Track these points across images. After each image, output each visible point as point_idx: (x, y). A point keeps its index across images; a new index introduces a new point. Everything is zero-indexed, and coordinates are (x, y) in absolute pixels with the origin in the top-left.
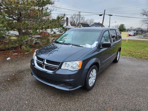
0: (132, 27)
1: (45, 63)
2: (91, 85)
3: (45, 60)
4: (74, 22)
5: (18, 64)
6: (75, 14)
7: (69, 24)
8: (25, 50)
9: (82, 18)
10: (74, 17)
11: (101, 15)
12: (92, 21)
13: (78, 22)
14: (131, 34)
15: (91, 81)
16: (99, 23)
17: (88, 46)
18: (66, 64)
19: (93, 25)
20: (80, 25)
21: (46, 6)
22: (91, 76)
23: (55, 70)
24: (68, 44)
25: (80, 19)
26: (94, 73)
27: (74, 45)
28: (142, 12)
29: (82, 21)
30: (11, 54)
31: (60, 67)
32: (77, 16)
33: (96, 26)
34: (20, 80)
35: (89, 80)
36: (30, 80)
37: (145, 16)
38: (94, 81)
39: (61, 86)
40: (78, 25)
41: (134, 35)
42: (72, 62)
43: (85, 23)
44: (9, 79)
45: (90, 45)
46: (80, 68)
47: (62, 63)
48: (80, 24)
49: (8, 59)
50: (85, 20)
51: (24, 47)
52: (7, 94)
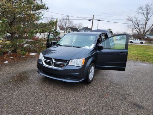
0: (118, 32)
1: (54, 61)
2: (90, 79)
3: (54, 59)
4: (63, 26)
5: (18, 66)
6: (64, 18)
7: (58, 28)
8: (21, 54)
9: (71, 22)
10: (62, 20)
11: (90, 20)
12: (81, 25)
13: (66, 26)
14: (118, 39)
15: (91, 76)
16: (88, 27)
17: (87, 47)
18: (72, 61)
19: (82, 29)
20: (69, 30)
21: (39, 11)
22: (91, 71)
23: (63, 66)
24: (70, 46)
25: (69, 23)
26: (92, 69)
27: (75, 47)
28: (127, 17)
29: (70, 26)
30: (6, 58)
31: (67, 64)
32: (65, 20)
33: (85, 31)
34: (27, 79)
35: (90, 75)
36: (37, 79)
37: (130, 21)
38: (93, 76)
39: (68, 79)
40: (67, 30)
41: (120, 40)
42: (77, 60)
43: (74, 27)
44: (16, 79)
45: (89, 47)
46: (83, 64)
47: (69, 61)
48: (69, 28)
49: (5, 62)
50: (74, 24)
51: (19, 50)
52: (20, 89)
